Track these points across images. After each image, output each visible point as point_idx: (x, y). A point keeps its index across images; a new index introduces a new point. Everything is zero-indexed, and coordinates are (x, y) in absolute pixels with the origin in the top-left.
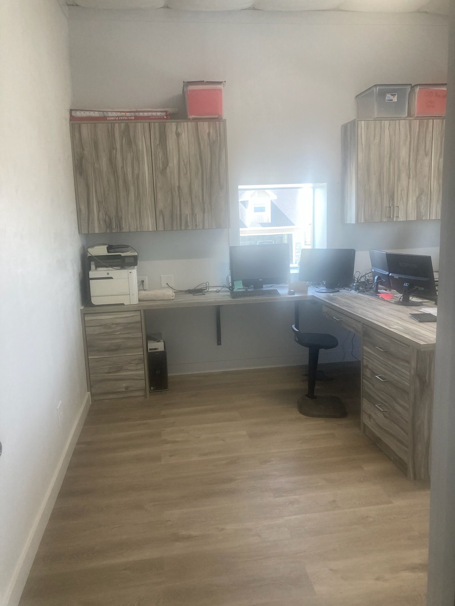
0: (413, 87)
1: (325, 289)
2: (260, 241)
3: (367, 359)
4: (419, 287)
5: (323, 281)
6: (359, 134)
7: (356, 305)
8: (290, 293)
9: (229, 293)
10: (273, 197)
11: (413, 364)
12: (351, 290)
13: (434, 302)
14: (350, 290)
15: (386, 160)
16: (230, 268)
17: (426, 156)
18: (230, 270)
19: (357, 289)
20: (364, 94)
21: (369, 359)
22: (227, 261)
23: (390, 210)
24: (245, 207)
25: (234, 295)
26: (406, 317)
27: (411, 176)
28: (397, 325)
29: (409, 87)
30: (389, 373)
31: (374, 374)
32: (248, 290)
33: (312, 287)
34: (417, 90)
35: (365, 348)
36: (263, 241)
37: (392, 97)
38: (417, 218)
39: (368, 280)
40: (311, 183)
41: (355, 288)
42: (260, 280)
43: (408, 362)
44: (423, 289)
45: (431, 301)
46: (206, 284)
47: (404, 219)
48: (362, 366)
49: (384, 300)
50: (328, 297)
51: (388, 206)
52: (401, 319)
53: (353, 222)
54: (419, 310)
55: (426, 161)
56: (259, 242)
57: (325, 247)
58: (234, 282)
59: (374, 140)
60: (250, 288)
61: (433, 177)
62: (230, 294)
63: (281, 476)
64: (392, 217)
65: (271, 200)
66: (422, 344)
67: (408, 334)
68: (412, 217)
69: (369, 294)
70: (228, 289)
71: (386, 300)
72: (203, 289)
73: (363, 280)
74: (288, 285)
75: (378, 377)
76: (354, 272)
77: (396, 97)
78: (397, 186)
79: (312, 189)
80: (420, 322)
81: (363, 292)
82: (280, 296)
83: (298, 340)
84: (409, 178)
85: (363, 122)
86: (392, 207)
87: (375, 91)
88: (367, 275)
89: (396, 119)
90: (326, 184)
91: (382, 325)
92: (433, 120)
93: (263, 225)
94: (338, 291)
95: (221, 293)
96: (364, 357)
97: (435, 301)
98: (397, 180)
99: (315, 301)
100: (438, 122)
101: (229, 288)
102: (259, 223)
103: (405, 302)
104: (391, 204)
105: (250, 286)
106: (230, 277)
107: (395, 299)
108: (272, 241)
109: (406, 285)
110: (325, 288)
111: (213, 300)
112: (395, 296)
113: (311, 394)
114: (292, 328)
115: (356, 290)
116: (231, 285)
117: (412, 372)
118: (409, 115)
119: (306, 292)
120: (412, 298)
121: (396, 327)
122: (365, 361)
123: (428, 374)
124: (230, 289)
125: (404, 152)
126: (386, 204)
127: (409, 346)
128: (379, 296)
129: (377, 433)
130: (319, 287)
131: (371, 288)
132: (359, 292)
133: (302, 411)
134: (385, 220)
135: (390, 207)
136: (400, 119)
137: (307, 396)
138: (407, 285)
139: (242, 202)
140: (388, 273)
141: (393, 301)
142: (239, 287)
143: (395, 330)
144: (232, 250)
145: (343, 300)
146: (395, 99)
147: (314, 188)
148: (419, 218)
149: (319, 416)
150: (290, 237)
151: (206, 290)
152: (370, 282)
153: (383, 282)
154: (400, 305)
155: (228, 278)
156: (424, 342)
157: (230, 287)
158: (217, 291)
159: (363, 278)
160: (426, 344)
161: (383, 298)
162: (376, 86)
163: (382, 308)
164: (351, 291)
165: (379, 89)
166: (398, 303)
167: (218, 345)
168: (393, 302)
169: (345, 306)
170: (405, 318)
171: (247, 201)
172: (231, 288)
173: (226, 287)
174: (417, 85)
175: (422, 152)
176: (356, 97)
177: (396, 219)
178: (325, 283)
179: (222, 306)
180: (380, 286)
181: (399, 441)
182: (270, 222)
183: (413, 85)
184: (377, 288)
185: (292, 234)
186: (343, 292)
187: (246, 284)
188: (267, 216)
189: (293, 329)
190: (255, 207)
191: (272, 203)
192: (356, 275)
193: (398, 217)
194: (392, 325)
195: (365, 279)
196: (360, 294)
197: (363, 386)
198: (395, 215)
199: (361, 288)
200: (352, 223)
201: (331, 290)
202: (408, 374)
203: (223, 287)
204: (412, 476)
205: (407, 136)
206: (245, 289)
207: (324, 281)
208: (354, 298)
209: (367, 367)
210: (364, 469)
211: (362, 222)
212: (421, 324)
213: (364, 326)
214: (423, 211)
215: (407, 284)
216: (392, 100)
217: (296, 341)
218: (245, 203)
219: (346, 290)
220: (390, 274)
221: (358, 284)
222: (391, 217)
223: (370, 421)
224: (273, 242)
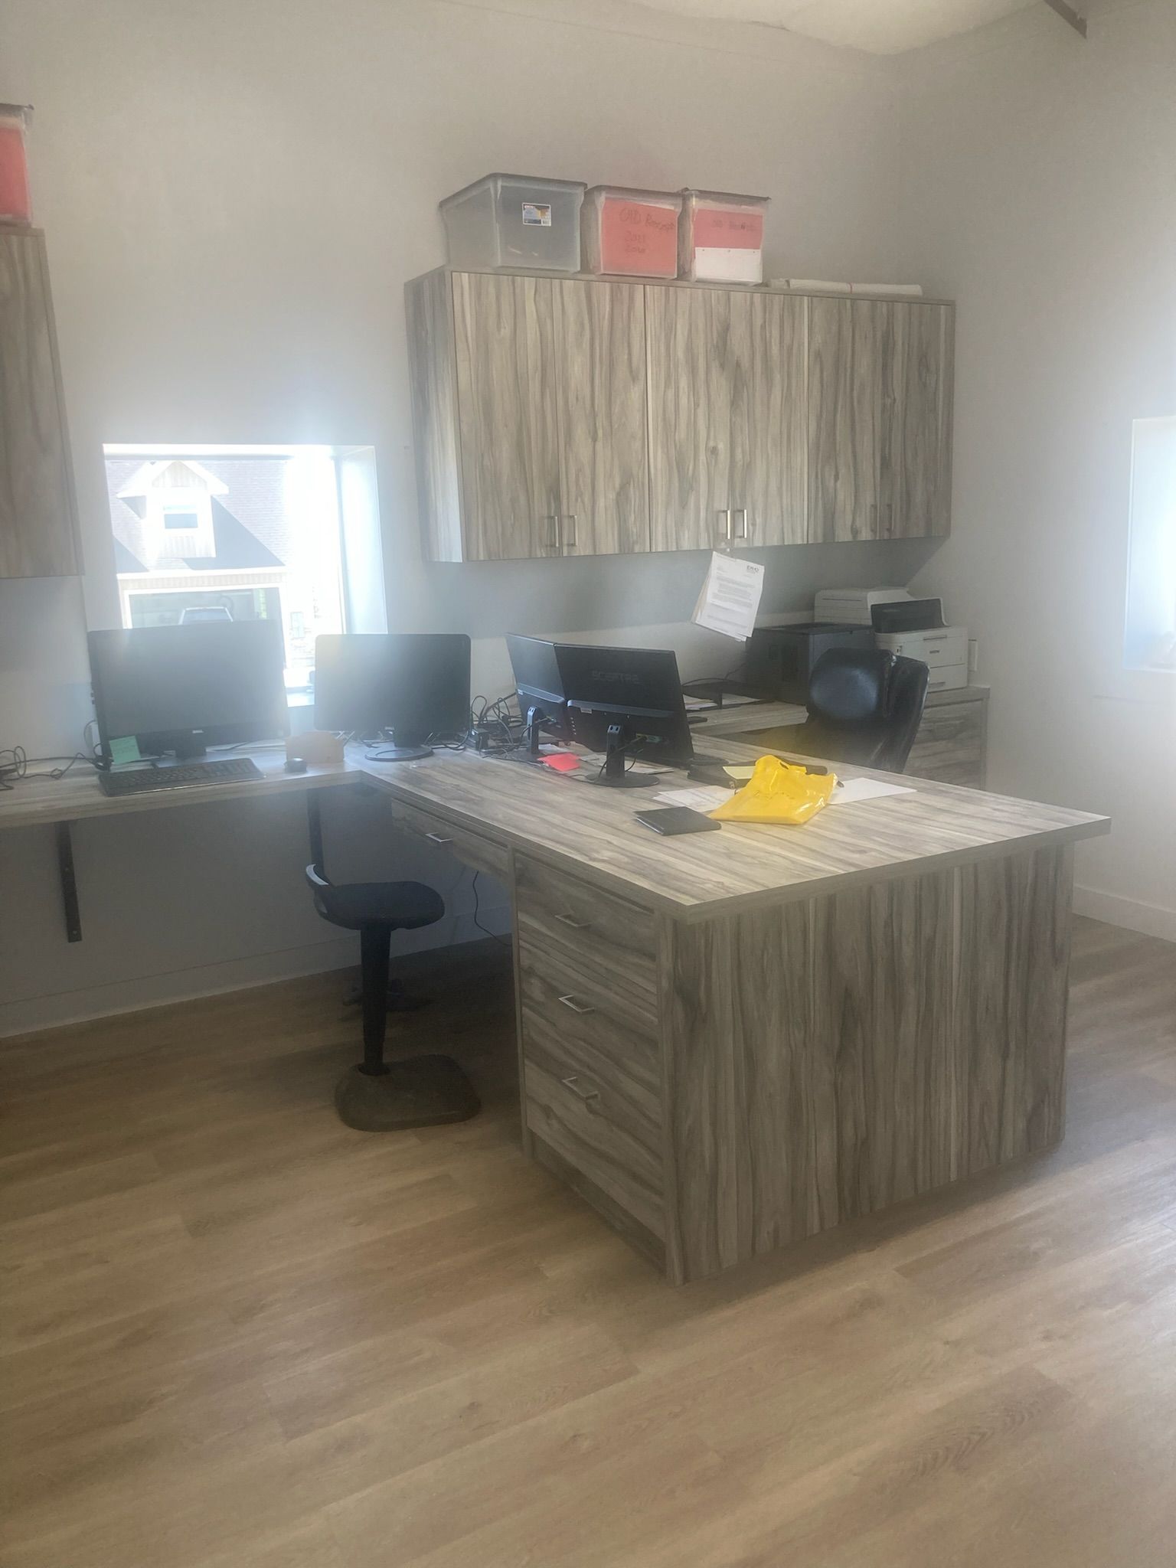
0: (590, 193)
1: (394, 748)
2: (188, 609)
3: (531, 948)
4: (647, 736)
5: (386, 728)
6: (457, 308)
7: (487, 794)
8: (292, 768)
9: (94, 780)
10: (219, 488)
11: (666, 961)
12: (464, 749)
13: (686, 773)
14: (461, 747)
15: (534, 387)
16: (93, 698)
17: (634, 381)
18: (94, 705)
19: (480, 745)
20: (461, 200)
21: (537, 948)
22: (80, 674)
23: (552, 526)
24: (139, 516)
25: (112, 783)
26: (625, 822)
27: (600, 433)
28: (608, 850)
29: (580, 192)
30: (598, 989)
31: (552, 991)
32: (160, 766)
33: (356, 744)
34: (601, 200)
35: (523, 918)
36: (197, 608)
37: (538, 215)
38: (620, 550)
39: (506, 718)
40: (330, 444)
41: (477, 743)
42: (194, 732)
43: (652, 957)
44: (657, 739)
45: (676, 770)
46: (15, 754)
47: (589, 552)
48: (516, 970)
49: (558, 775)
50: (404, 774)
51: (546, 515)
52: (615, 829)
53: (458, 557)
54: (655, 798)
55: (635, 394)
56: (186, 611)
57: (384, 630)
58: (111, 742)
59: (499, 329)
60: (163, 756)
61: (654, 440)
62: (99, 782)
63: (307, 1350)
64: (557, 545)
65: (212, 497)
66: (688, 904)
67: (645, 876)
68: (609, 545)
69: (515, 759)
70: (92, 765)
71: (564, 775)
72: (5, 770)
73: (492, 716)
74: (283, 744)
75: (567, 1003)
76: (471, 697)
77: (549, 214)
78: (566, 459)
79: (332, 463)
80: (664, 835)
81: (497, 752)
82: (263, 778)
83: (326, 912)
84: (595, 440)
85: (465, 276)
86: (556, 518)
87: (492, 191)
88: (502, 704)
89: (550, 274)
90: (373, 447)
91: (571, 853)
92: (644, 285)
93: (195, 563)
94: (430, 754)
95: (67, 780)
96: (522, 943)
97: (687, 769)
98: (565, 446)
99: (366, 788)
100: (656, 291)
101: (95, 760)
102: (186, 560)
103: (614, 777)
104: (553, 511)
105: (165, 752)
106: (95, 728)
107: (586, 770)
108: (222, 608)
109: (614, 731)
110: (391, 746)
111: (39, 807)
112: (584, 758)
113: (373, 1064)
114: (307, 875)
115: (478, 747)
116: (99, 751)
117: (665, 983)
118: (585, 268)
119: (339, 759)
120: (632, 763)
121: (606, 854)
122: (523, 954)
123: (703, 982)
124: (98, 767)
125: (578, 369)
126: (540, 508)
127: (651, 911)
128: (542, 762)
129: (572, 1158)
130: (374, 743)
131: (519, 741)
132: (488, 754)
133: (352, 1120)
134: (540, 553)
135: (551, 518)
136: (563, 276)
137: (361, 1069)
138: (617, 732)
139: (127, 500)
140: (563, 699)
141: (582, 774)
142: (127, 757)
143: (603, 864)
144: (98, 647)
145: (450, 780)
146: (547, 220)
147: (338, 460)
148: (626, 548)
149: (403, 1126)
150: (272, 595)
151: (16, 773)
152: (511, 725)
153: (550, 723)
154: (601, 785)
155: (88, 728)
156: (693, 896)
157: (98, 758)
158: (55, 773)
159: (491, 712)
160: (698, 902)
161: (554, 769)
162: (494, 176)
163: (557, 798)
164: (465, 753)
165: (502, 187)
166: (597, 781)
167: (70, 940)
168: (582, 778)
169: (459, 800)
170: (624, 826)
171: (143, 498)
172: (103, 761)
173: (88, 759)
174: (599, 188)
175: (622, 371)
176: (442, 204)
177: (568, 552)
178: (391, 733)
179: (75, 822)
180: (541, 734)
181: (635, 1177)
182: (214, 555)
183: (589, 187)
184: (536, 742)
185: (278, 588)
186: (445, 754)
187: (150, 746)
188: (203, 539)
189: (310, 878)
190: (166, 515)
191: (216, 506)
192: (477, 707)
193: (574, 545)
194: (598, 852)
195: (499, 717)
196: (489, 760)
197: (524, 1025)
198: (565, 541)
199: (491, 743)
200: (454, 561)
201: (411, 752)
202: (653, 989)
203: (74, 759)
204: (676, 1269)
205: (582, 325)
206: (149, 763)
207: (390, 728)
208: (478, 772)
209: (531, 972)
210: (548, 1275)
211: (482, 558)
212: (669, 841)
213: (518, 855)
214: (635, 531)
215: (615, 727)
216: (540, 222)
217: (322, 914)
218: (135, 504)
219: (451, 748)
220: (569, 703)
221: (484, 731)
222: (555, 546)
223: (549, 1124)
224: (226, 609)
